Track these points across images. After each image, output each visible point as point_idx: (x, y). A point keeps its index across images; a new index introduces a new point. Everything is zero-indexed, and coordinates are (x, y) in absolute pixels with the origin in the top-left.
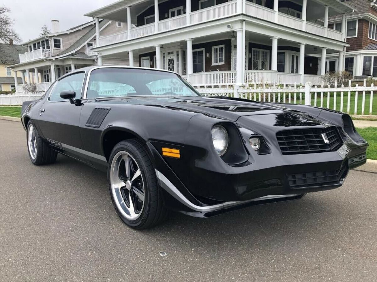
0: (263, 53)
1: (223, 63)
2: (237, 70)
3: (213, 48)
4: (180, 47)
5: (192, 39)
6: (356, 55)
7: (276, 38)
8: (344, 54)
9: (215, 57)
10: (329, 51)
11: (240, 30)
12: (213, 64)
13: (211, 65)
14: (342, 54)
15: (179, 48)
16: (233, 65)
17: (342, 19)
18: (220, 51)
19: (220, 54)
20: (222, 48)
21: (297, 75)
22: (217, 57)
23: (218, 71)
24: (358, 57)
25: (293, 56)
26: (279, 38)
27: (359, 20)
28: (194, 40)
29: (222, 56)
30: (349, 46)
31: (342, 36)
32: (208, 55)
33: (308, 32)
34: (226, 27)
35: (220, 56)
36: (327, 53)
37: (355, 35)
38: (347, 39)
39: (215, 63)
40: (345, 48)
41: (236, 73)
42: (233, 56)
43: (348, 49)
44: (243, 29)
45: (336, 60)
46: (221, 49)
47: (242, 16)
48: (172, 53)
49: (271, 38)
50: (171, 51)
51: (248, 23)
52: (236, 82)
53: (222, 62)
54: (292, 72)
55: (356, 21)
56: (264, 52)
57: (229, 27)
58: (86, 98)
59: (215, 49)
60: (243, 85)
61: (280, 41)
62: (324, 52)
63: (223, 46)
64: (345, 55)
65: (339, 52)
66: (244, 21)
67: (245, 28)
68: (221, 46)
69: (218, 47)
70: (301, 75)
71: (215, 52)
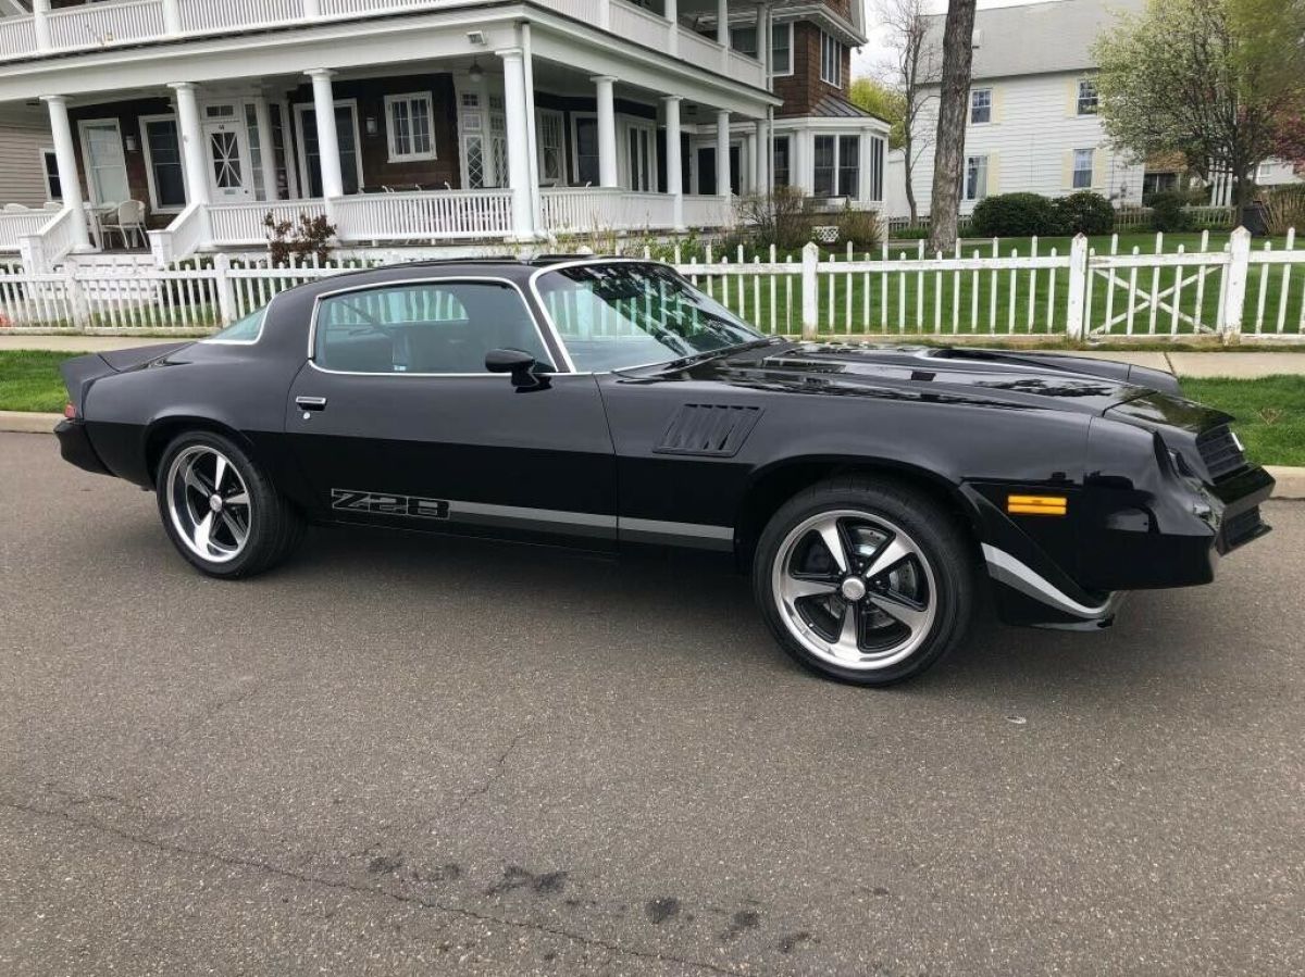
1: (431, 155)
2: (512, 185)
3: (389, 100)
4: (259, 91)
5: (331, 69)
6: (795, 132)
7: (608, 80)
8: (770, 126)
9: (397, 133)
10: (735, 118)
11: (514, 54)
12: (394, 158)
13: (388, 158)
14: (764, 129)
15: (255, 96)
16: (467, 164)
17: (758, 16)
18: (415, 114)
19: (416, 122)
20: (423, 102)
21: (662, 196)
22: (406, 133)
23: (447, 188)
24: (801, 137)
25: (634, 132)
26: (616, 80)
27: (796, 25)
29: (426, 131)
30: (779, 103)
31: (757, 74)
32: (371, 126)
33: (686, 60)
34: (467, 40)
35: (416, 132)
37: (787, 69)
38: (775, 79)
39: (400, 152)
40: (772, 110)
41: (510, 199)
42: (464, 131)
43: (780, 113)
44: (523, 49)
45: (741, 143)
46: (419, 106)
47: (521, 6)
48: (227, 111)
49: (592, 79)
50: (219, 103)
51: (540, 31)
52: (512, 228)
53: (427, 149)
54: (635, 188)
55: (786, 27)
56: (547, 117)
57: (474, 39)
59: (396, 105)
60: (536, 236)
61: (619, 87)
62: (724, 120)
63: (427, 96)
64: (773, 127)
65: (757, 120)
66: (526, 22)
67: (530, 46)
68: (417, 96)
69: (408, 98)
70: (674, 195)
71: (396, 115)
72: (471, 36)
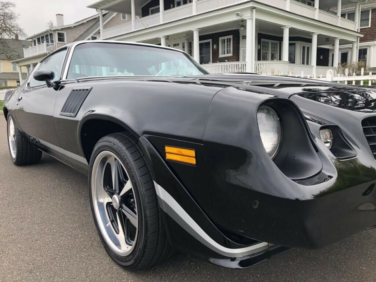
0: (272, 44)
1: (231, 55)
2: (246, 60)
3: (221, 39)
4: (186, 39)
6: (370, 46)
7: (287, 27)
8: (357, 45)
9: (222, 48)
10: (342, 42)
11: (250, 19)
12: (221, 56)
13: (219, 56)
14: (355, 45)
15: (185, 40)
16: (242, 57)
17: (355, 8)
18: (227, 42)
19: (227, 45)
20: (230, 39)
21: (307, 66)
22: (224, 48)
23: (226, 62)
24: (372, 48)
25: (304, 48)
26: (291, 27)
27: (373, 10)
28: (200, 30)
29: (230, 47)
30: (362, 36)
31: (355, 26)
32: (215, 47)
33: (321, 20)
34: (235, 15)
35: (227, 48)
36: (340, 44)
37: (368, 25)
38: (360, 29)
39: (222, 54)
40: (359, 38)
41: (245, 65)
42: (242, 47)
43: (362, 40)
44: (252, 17)
46: (229, 40)
47: (252, 2)
48: (178, 45)
49: (282, 28)
50: (176, 43)
51: (259, 11)
53: (230, 53)
55: (369, 11)
58: (66, 79)
59: (222, 40)
61: (292, 30)
62: (337, 42)
63: (231, 37)
64: (359, 45)
65: (352, 42)
66: (255, 8)
67: (255, 16)
68: (228, 37)
69: (226, 38)
70: (313, 66)
71: (222, 43)
72: (237, 14)
